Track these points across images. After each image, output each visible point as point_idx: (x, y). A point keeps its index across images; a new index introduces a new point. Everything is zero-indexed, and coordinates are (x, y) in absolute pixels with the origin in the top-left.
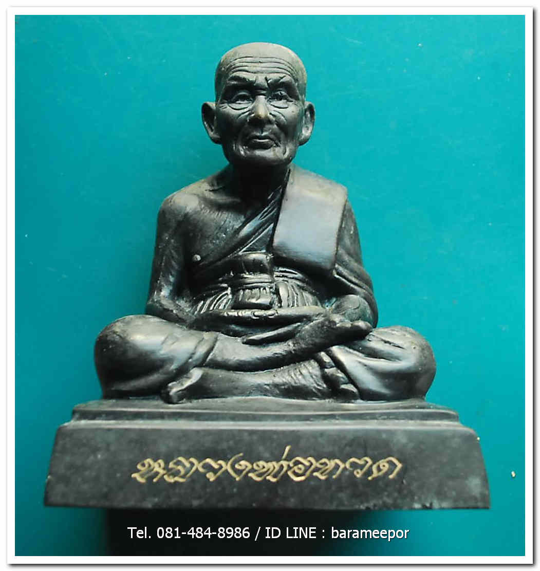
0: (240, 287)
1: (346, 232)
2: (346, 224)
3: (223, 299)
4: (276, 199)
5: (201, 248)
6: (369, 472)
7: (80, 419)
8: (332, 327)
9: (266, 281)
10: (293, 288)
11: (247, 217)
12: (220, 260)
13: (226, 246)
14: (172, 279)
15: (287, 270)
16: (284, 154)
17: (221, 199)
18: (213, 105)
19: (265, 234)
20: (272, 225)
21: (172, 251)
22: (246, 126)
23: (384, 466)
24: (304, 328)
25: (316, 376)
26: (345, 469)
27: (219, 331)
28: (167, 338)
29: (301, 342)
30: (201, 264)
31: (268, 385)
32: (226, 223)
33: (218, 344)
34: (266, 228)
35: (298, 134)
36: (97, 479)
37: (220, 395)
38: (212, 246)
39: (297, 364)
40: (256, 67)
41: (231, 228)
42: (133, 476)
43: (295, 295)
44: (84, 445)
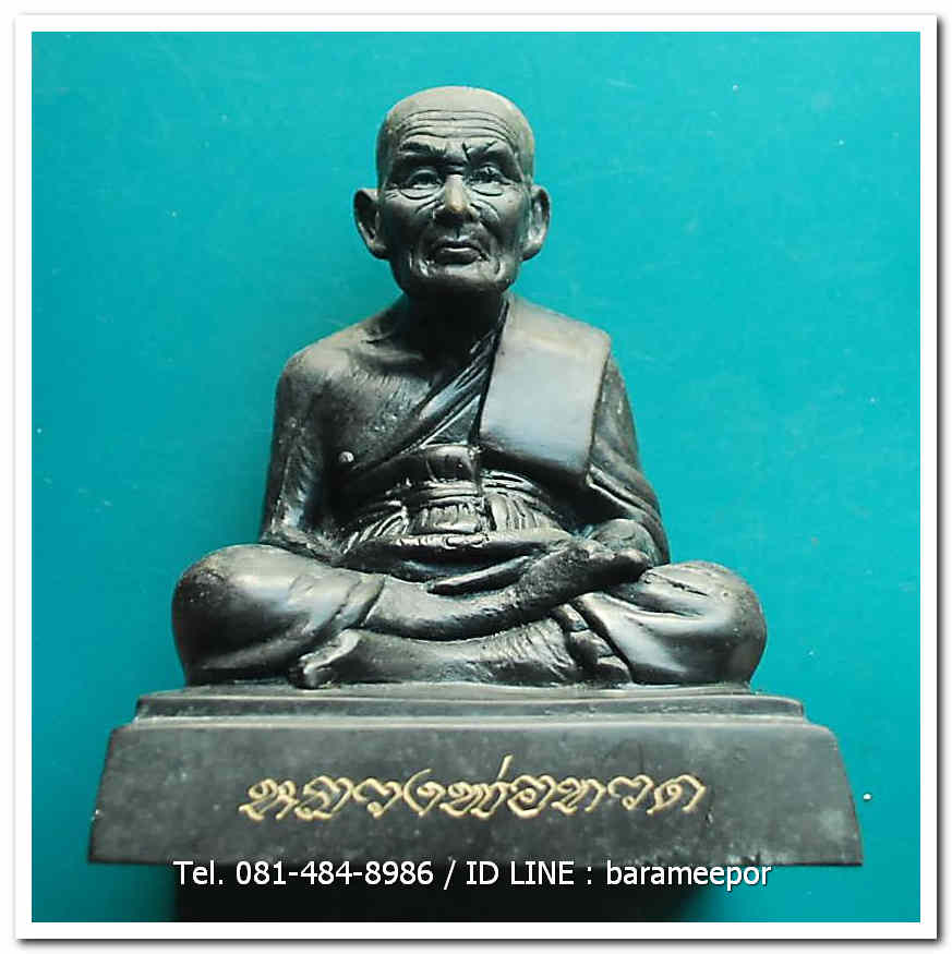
0: (423, 503)
1: (608, 411)
2: (608, 397)
3: (393, 525)
4: (485, 353)
5: (354, 440)
6: (649, 801)
7: (151, 713)
8: (582, 559)
9: (469, 492)
10: (516, 505)
11: (433, 384)
12: (387, 459)
13: (399, 435)
14: (302, 497)
15: (506, 475)
16: (497, 271)
17: (389, 355)
18: (373, 193)
19: (466, 414)
20: (478, 398)
21: (304, 448)
22: (431, 225)
23: (674, 790)
24: (533, 565)
25: (556, 645)
26: (607, 795)
27: (386, 573)
28: (299, 579)
29: (529, 588)
30: (354, 468)
31: (473, 663)
32: (399, 394)
33: (385, 592)
34: (467, 403)
35: (521, 240)
36: (180, 814)
37: (390, 679)
38: (374, 435)
39: (523, 626)
40: (445, 126)
41: (406, 404)
42: (241, 808)
43: (520, 516)
44: (158, 757)
